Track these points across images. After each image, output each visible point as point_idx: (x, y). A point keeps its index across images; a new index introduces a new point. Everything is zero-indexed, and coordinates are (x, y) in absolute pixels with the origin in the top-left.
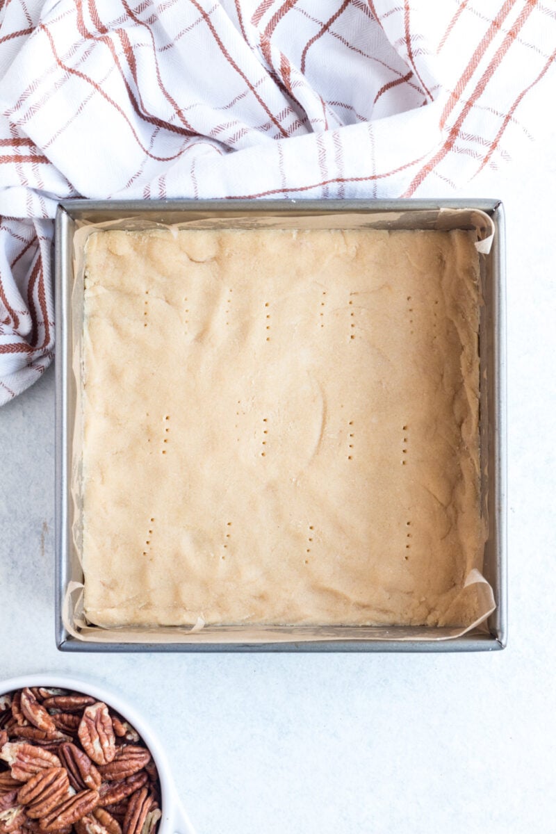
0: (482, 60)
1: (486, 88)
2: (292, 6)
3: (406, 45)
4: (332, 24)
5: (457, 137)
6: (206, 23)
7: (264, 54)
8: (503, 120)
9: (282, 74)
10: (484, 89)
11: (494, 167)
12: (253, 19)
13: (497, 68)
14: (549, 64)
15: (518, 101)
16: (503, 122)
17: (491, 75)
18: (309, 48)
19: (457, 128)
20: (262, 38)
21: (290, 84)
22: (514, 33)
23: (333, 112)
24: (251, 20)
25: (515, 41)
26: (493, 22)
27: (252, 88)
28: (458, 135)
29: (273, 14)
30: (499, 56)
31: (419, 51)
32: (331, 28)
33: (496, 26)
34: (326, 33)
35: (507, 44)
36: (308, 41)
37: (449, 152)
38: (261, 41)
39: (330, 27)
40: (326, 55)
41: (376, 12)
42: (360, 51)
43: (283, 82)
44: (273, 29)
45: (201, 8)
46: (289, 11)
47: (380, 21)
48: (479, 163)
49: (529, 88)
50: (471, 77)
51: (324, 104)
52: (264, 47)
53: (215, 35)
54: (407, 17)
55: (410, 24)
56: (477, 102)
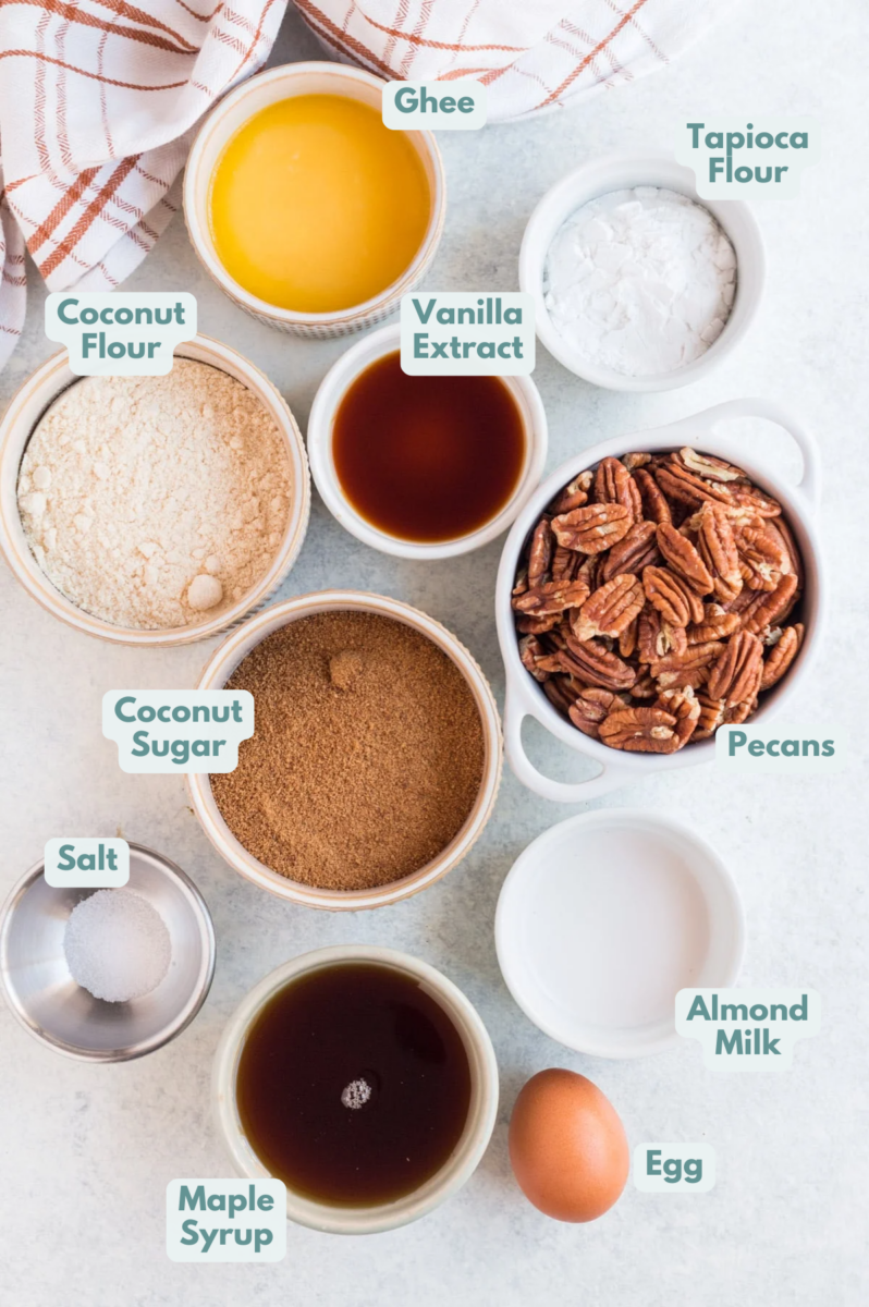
8: (620, 18)
16: (620, 21)
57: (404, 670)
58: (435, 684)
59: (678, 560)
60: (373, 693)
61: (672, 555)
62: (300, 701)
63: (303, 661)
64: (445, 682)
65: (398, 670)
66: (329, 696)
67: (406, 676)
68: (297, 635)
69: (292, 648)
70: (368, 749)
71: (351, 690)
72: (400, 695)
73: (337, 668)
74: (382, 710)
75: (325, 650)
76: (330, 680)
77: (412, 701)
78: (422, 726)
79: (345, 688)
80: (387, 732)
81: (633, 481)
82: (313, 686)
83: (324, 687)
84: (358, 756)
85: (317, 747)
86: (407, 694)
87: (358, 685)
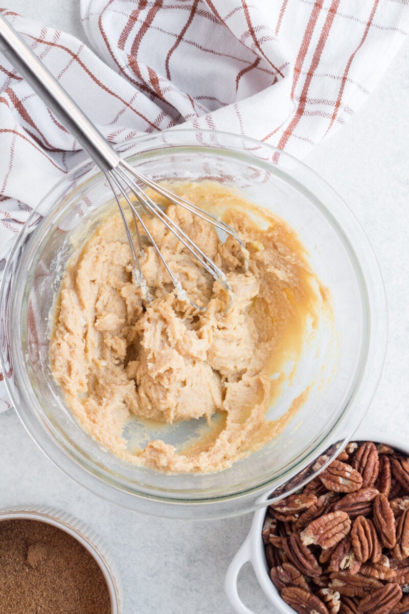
0: (312, 37)
1: (320, 58)
2: (149, 26)
3: (251, 36)
4: (185, 34)
5: (306, 103)
6: (77, 62)
7: (134, 71)
8: (340, 82)
9: (152, 85)
10: (319, 60)
11: (341, 121)
12: (119, 44)
13: (327, 41)
14: (367, 29)
15: (349, 64)
16: (341, 83)
17: (323, 48)
18: (170, 57)
19: (304, 96)
20: (129, 58)
21: (160, 91)
22: (334, 9)
23: (201, 105)
24: (117, 44)
25: (336, 16)
26: (315, 4)
27: (128, 105)
28: (306, 101)
29: (135, 36)
30: (326, 31)
31: (264, 39)
32: (185, 37)
33: (318, 7)
34: (182, 43)
35: (330, 20)
36: (168, 52)
37: (302, 117)
38: (129, 61)
39: (183, 37)
40: (184, 61)
41: (220, 15)
42: (212, 51)
43: (155, 91)
44: (138, 48)
45: (70, 51)
46: (147, 31)
47: (225, 22)
48: (329, 120)
49: (356, 52)
50: (306, 52)
51: (192, 101)
52: (133, 65)
53: (87, 71)
54: (247, 14)
55: (251, 19)
56: (316, 72)
57: (72, 564)
58: (89, 576)
59: (382, 520)
60: (50, 574)
61: (380, 516)
62: (5, 567)
63: (13, 542)
64: (96, 577)
65: (68, 563)
66: (23, 569)
67: (72, 568)
68: (13, 525)
69: (9, 532)
70: (39, 608)
71: (37, 569)
72: (66, 579)
73: (31, 553)
74: (53, 586)
75: (28, 538)
76: (26, 559)
77: (72, 584)
78: (76, 601)
79: (34, 567)
80: (53, 600)
81: (378, 462)
82: (15, 560)
83: (22, 563)
84: (32, 611)
85: (9, 599)
86: (71, 579)
87: (42, 567)
